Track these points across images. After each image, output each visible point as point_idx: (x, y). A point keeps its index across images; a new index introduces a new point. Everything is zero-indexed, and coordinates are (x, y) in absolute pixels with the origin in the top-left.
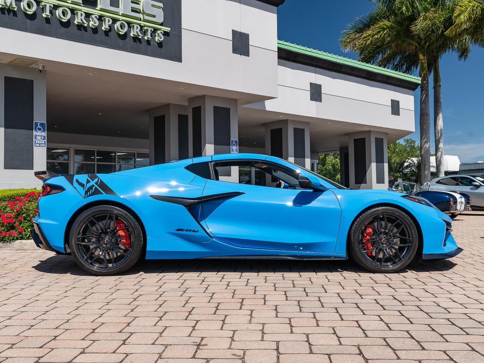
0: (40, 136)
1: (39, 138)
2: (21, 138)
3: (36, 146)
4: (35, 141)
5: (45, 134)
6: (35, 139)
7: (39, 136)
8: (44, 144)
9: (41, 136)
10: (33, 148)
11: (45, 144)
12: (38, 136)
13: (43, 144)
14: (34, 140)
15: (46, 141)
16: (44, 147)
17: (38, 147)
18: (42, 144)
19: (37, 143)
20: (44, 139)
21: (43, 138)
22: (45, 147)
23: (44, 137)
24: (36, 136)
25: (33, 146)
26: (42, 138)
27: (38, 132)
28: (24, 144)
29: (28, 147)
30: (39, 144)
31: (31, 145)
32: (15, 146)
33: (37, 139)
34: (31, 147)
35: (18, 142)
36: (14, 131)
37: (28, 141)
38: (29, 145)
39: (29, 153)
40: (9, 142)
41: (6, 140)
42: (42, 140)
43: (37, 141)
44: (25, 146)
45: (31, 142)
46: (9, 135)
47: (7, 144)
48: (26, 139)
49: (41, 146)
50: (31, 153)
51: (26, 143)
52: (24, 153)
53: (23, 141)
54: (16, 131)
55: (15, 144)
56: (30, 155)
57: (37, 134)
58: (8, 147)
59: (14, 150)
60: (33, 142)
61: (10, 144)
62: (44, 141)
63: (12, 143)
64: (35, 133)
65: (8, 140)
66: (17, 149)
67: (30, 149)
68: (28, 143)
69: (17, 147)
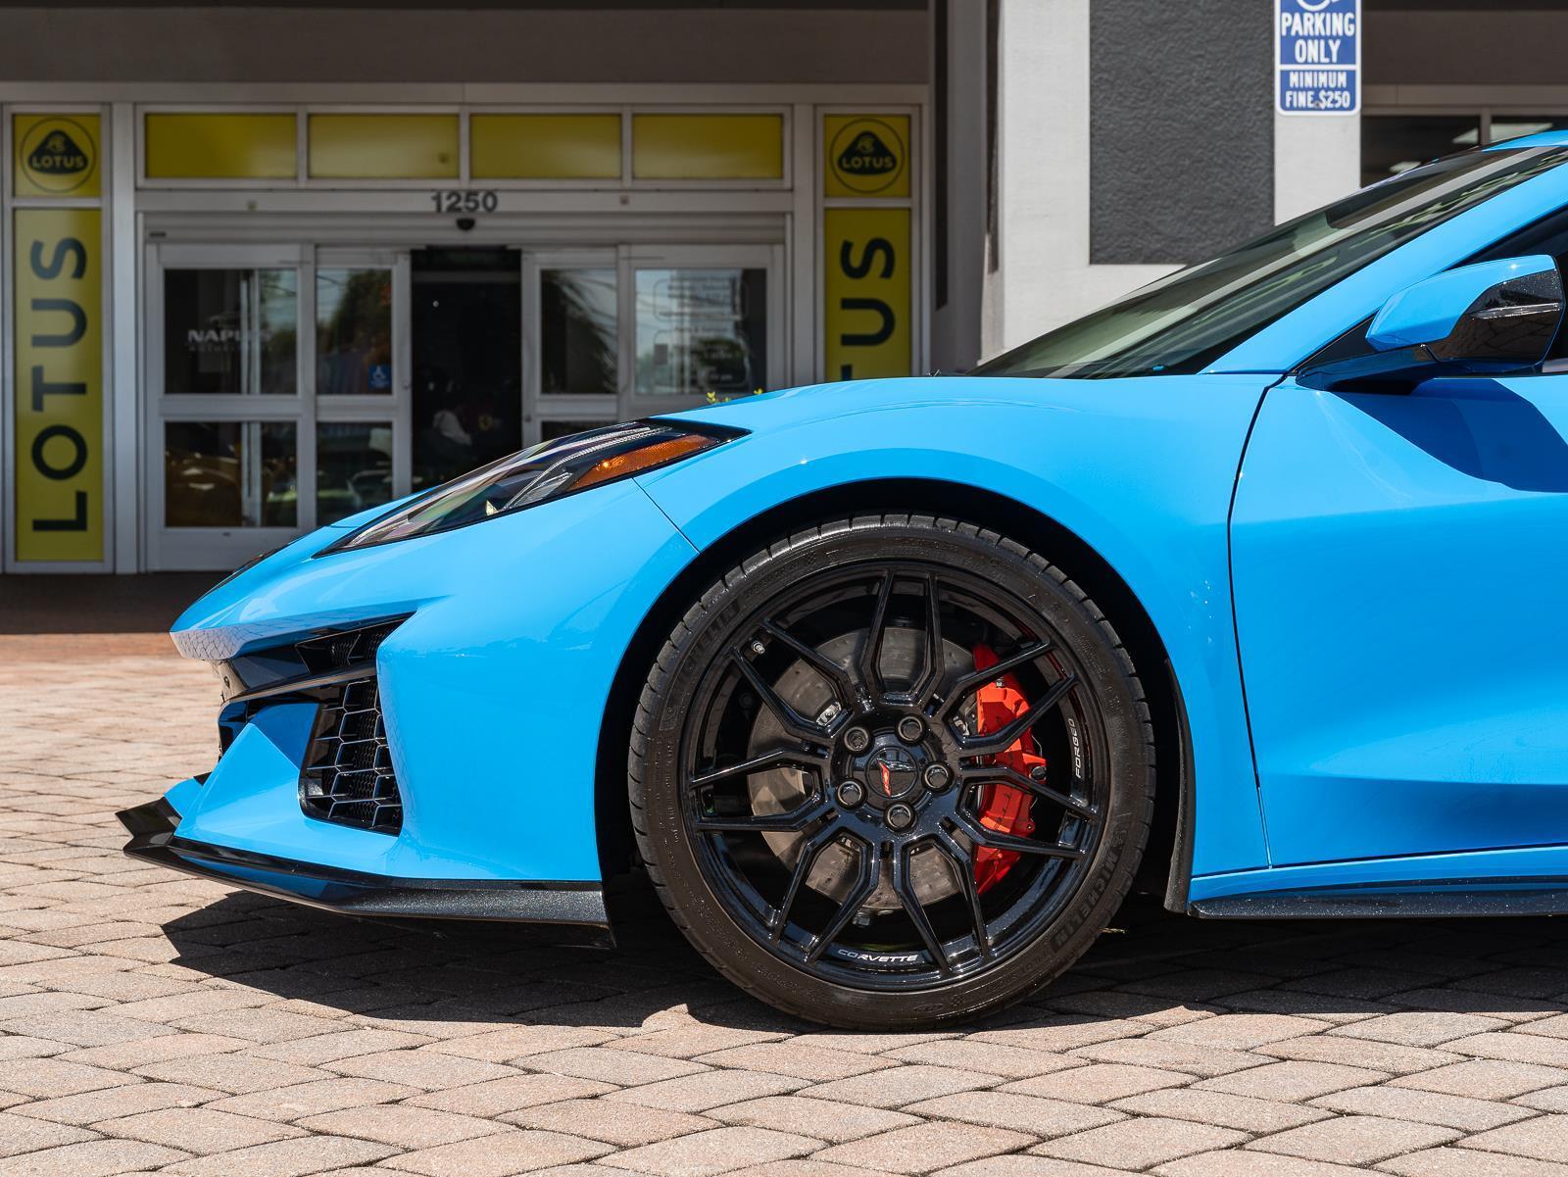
0: (1319, 38)
1: (1313, 50)
2: (1192, 59)
3: (1292, 108)
4: (1285, 75)
5: (1352, 21)
6: (1282, 62)
7: (1314, 38)
8: (1342, 90)
9: (1326, 38)
10: (1272, 120)
11: (1350, 87)
12: (1306, 38)
13: (1334, 90)
14: (1279, 67)
15: (1357, 67)
16: (1341, 108)
17: (1307, 109)
18: (1328, 89)
19: (1298, 90)
20: (1346, 56)
21: (1335, 47)
22: (1352, 106)
23: (1347, 42)
24: (1289, 41)
25: (1272, 108)
26: (1328, 53)
27: (1302, 11)
28: (1215, 100)
29: (1238, 117)
30: (1311, 93)
31: (1257, 102)
32: (1155, 112)
33: (1296, 63)
34: (1260, 112)
35: (1179, 91)
36: (1149, 18)
37: (1239, 78)
38: (1248, 101)
39: (1247, 154)
40: (1121, 94)
41: (1101, 78)
42: (1331, 63)
43: (1294, 71)
44: (1220, 107)
45: (1256, 84)
46: (1119, 44)
47: (1106, 107)
48: (1225, 64)
49: (1322, 106)
50: (1259, 155)
51: (1225, 91)
52: (1212, 154)
53: (1208, 78)
54: (1165, 16)
55: (1154, 102)
56: (1254, 166)
57: (1297, 27)
58: (1111, 126)
59: (1152, 143)
60: (1272, 82)
61: (1128, 103)
62: (1342, 71)
63: (1142, 97)
64: (1285, 25)
65: (1111, 79)
66: (1169, 136)
67: (1252, 127)
68: (1236, 87)
69: (1167, 123)
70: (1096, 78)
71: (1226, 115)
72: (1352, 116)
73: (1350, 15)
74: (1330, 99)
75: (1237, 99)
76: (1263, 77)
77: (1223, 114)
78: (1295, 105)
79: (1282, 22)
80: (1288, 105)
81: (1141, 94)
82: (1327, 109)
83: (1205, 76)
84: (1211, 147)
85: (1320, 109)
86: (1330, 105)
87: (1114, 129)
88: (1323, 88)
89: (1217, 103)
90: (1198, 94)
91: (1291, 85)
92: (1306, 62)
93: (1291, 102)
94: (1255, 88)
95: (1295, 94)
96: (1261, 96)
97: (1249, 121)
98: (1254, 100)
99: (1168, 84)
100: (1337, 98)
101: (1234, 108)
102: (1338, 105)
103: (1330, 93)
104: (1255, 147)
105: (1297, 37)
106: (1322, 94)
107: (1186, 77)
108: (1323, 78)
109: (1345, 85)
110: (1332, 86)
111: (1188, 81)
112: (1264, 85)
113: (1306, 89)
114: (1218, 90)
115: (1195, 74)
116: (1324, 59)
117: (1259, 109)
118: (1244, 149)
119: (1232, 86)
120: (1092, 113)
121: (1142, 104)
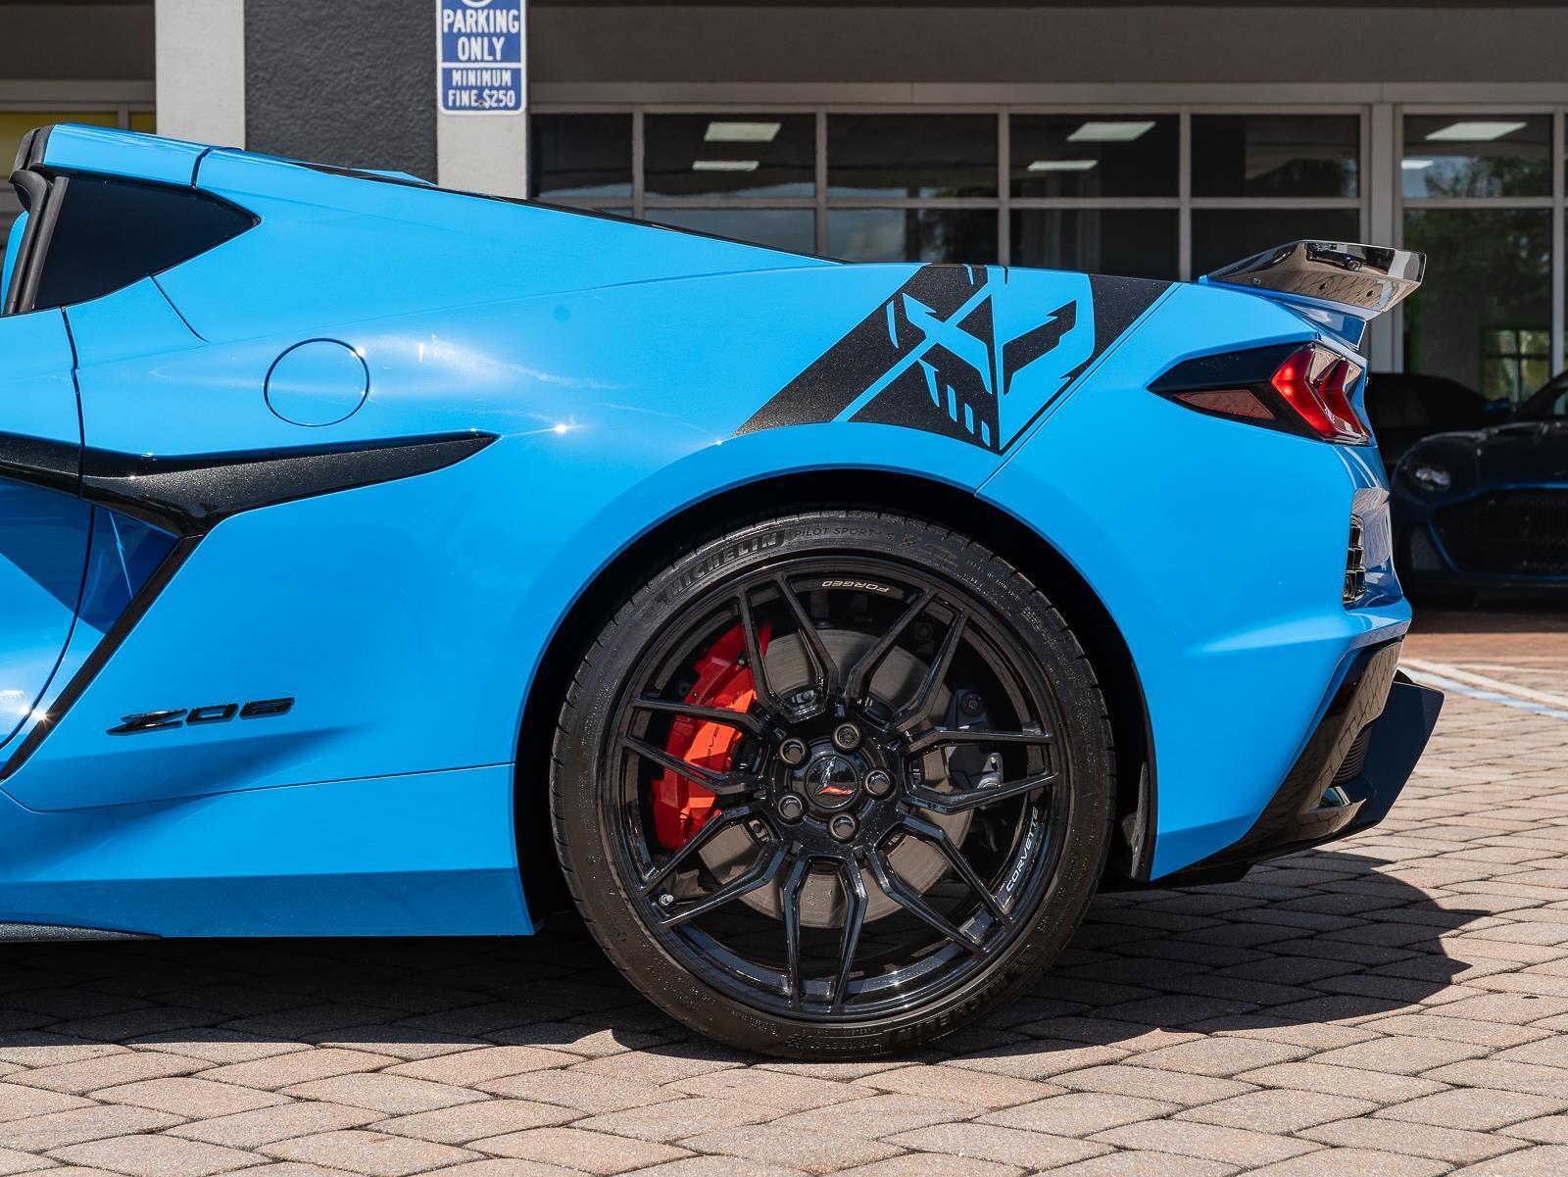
0: (483, 35)
1: (476, 47)
2: (352, 56)
3: (454, 108)
4: (448, 73)
5: (517, 18)
6: (444, 60)
7: (477, 35)
8: (507, 88)
9: (490, 36)
10: (435, 120)
11: (515, 86)
12: (469, 36)
13: (498, 89)
14: (441, 65)
15: (522, 65)
16: (506, 108)
17: (470, 108)
18: (492, 88)
19: (462, 88)
20: (510, 53)
21: (499, 45)
22: (517, 106)
23: (511, 40)
24: (452, 38)
25: (435, 107)
26: (492, 51)
27: (465, 8)
28: (375, 99)
29: (400, 116)
30: (474, 92)
31: (419, 101)
32: (313, 111)
33: (460, 61)
34: (423, 112)
35: (337, 89)
36: (306, 15)
37: (401, 76)
38: (410, 100)
39: (410, 153)
40: (278, 93)
41: (256, 77)
42: (495, 61)
43: (457, 69)
44: (379, 107)
45: (417, 82)
46: (277, 41)
47: (263, 105)
48: (385, 62)
49: (487, 105)
50: (422, 155)
51: (385, 89)
52: (372, 155)
53: (367, 77)
54: (323, 13)
55: (312, 101)
56: (416, 167)
57: (459, 24)
58: (268, 125)
59: (310, 143)
60: (435, 80)
61: (286, 102)
62: (506, 69)
63: (300, 96)
64: (447, 21)
65: (268, 77)
66: (328, 135)
67: (412, 128)
68: (397, 86)
69: (326, 123)
70: (253, 75)
71: (387, 114)
72: (517, 116)
73: (514, 12)
74: (494, 99)
75: (398, 98)
76: (426, 75)
77: (383, 113)
78: (458, 104)
79: (444, 18)
80: (450, 104)
81: (298, 92)
82: (491, 108)
83: (365, 74)
84: (372, 147)
85: (484, 109)
86: (494, 105)
87: (271, 129)
88: (487, 87)
89: (378, 101)
90: (358, 93)
91: (454, 84)
92: (469, 60)
93: (454, 101)
94: (419, 85)
95: (458, 92)
96: (424, 95)
97: (411, 121)
98: (415, 99)
99: (326, 82)
100: (501, 97)
101: (396, 107)
102: (502, 105)
103: (494, 92)
104: (417, 148)
105: (460, 34)
106: (486, 92)
107: (345, 75)
108: (487, 76)
109: (509, 84)
110: (497, 84)
111: (347, 79)
112: (427, 83)
113: (469, 88)
114: (378, 88)
115: (354, 72)
116: (487, 57)
117: (421, 108)
118: (407, 149)
119: (394, 84)
120: (247, 112)
121: (299, 103)
